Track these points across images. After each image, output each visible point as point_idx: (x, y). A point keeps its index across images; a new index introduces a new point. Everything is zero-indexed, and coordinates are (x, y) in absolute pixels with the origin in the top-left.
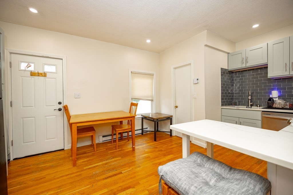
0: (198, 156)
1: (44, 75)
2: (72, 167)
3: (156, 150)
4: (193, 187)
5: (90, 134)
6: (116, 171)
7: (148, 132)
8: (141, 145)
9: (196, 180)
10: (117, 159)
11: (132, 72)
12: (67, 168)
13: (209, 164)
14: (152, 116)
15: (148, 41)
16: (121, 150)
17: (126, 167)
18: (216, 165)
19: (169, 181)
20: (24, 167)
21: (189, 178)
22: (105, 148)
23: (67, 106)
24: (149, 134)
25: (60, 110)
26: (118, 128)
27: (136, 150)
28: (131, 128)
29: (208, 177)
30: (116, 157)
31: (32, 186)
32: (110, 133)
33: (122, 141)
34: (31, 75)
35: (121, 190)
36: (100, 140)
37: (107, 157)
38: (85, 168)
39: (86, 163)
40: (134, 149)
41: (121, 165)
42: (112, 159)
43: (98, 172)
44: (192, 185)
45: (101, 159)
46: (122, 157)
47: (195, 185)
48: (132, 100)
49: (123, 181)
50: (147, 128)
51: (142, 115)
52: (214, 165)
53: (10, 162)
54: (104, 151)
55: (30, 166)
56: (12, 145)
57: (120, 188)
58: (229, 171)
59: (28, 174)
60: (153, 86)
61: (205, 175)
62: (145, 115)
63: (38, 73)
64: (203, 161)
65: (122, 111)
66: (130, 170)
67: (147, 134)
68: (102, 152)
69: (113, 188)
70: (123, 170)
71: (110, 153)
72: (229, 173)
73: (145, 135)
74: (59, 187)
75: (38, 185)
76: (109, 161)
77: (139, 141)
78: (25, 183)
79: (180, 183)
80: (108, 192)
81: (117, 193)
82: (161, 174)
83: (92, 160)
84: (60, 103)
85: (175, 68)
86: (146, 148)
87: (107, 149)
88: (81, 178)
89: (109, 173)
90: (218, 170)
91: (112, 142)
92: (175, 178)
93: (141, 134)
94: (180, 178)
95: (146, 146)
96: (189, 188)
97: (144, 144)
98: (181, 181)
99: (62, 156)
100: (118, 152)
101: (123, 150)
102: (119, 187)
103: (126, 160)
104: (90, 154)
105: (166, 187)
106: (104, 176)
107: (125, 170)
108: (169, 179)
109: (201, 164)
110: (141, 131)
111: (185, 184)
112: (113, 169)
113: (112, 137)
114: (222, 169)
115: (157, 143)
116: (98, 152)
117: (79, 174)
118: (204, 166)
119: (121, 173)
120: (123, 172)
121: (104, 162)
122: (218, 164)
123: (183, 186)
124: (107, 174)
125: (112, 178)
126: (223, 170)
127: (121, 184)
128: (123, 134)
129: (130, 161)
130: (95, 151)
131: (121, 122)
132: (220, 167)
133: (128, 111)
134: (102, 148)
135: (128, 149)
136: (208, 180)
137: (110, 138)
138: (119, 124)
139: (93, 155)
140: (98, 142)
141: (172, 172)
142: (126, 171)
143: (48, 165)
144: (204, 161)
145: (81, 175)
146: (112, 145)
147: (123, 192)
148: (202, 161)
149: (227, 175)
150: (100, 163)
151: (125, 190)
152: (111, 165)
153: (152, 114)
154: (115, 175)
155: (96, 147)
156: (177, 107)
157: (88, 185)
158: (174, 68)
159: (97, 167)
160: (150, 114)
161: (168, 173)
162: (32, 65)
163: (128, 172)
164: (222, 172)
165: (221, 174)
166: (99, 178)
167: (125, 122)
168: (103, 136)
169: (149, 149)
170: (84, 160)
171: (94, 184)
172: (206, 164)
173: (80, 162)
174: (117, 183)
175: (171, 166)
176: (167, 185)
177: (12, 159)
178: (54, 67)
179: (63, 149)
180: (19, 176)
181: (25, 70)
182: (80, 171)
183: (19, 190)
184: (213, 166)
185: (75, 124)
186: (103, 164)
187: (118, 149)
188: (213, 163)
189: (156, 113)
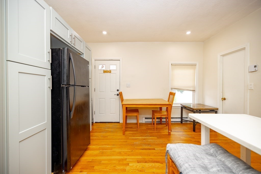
0: (213, 147)
1: (110, 72)
2: (122, 135)
3: (193, 140)
4: (187, 164)
5: (135, 114)
6: (151, 146)
7: (188, 122)
8: (178, 132)
9: (193, 161)
10: (154, 138)
11: (172, 64)
12: (119, 135)
13: (222, 156)
14: (193, 106)
15: (188, 33)
16: (159, 132)
17: (159, 146)
18: (229, 159)
19: (171, 155)
20: (99, 128)
21: (188, 158)
22: (146, 127)
23: (121, 92)
24: (190, 124)
25: (118, 95)
26: (156, 113)
27: (171, 136)
28: (168, 115)
29: (211, 164)
30: (153, 136)
31: (101, 140)
32: (151, 116)
33: (161, 125)
34: (104, 72)
35: (152, 161)
36: (143, 120)
37: (146, 134)
38: (130, 138)
39: (131, 134)
40: (169, 134)
41: (156, 143)
42: (149, 137)
43: (137, 143)
44: (187, 163)
45: (141, 134)
46: (158, 138)
47: (190, 164)
48: (171, 89)
49: (154, 156)
50: (187, 118)
51: (181, 105)
52: (227, 159)
53: (94, 124)
54: (145, 129)
55: (101, 128)
56: (95, 114)
57: (151, 160)
58: (243, 169)
59: (100, 132)
60: (196, 77)
61: (208, 162)
62: (185, 104)
63: (107, 71)
64: (217, 152)
65: (162, 99)
66: (162, 150)
67: (187, 124)
68: (143, 129)
69: (146, 158)
70: (156, 148)
71: (149, 132)
72: (243, 171)
73: (184, 124)
74: (113, 145)
75: (104, 140)
76: (147, 138)
77: (177, 128)
78: (98, 137)
79: (178, 158)
80: (141, 159)
81: (148, 162)
82: (167, 149)
83: (135, 134)
84: (118, 90)
85: (223, 56)
86: (182, 136)
87: (147, 129)
88: (126, 143)
89: (145, 146)
90: (230, 164)
91: (152, 124)
92: (176, 154)
93: (180, 122)
94: (179, 155)
95: (183, 134)
96: (184, 164)
97: (181, 132)
98: (180, 157)
99: (118, 127)
100: (155, 133)
101: (160, 132)
102: (151, 158)
103: (161, 141)
104: (135, 129)
105: (170, 161)
106: (141, 147)
107: (157, 148)
108: (172, 154)
109: (213, 154)
110: (180, 119)
111: (182, 160)
112: (149, 144)
113: (152, 121)
114: (235, 164)
115: (195, 134)
116: (141, 130)
117: (125, 140)
118: (216, 157)
119: (154, 149)
120: (156, 149)
121: (143, 138)
122: (233, 159)
123: (179, 161)
124: (144, 146)
125: (146, 150)
126: (236, 166)
127: (153, 157)
128: (162, 119)
129: (164, 143)
130: (138, 128)
131: (161, 109)
132: (233, 162)
133: (167, 100)
134: (144, 127)
135: (164, 132)
136: (209, 166)
137: (150, 120)
138: (159, 110)
139: (137, 131)
140: (142, 122)
141: (176, 150)
142: (159, 149)
143: (110, 130)
144: (219, 152)
145: (126, 141)
146: (152, 126)
147: (152, 163)
148: (215, 152)
149: (240, 172)
150: (140, 138)
151: (154, 163)
152: (148, 141)
153: (193, 104)
154: (150, 149)
155: (139, 126)
156: (225, 99)
157: (129, 149)
158: (221, 56)
159: (138, 140)
160: (192, 105)
161: (172, 150)
162: (104, 66)
163: (160, 150)
164: (234, 167)
165: (232, 169)
166: (138, 147)
167: (164, 109)
168: (145, 118)
169: (185, 137)
170: (130, 133)
171: (133, 150)
172: (219, 156)
173: (127, 133)
174: (149, 156)
175: (177, 146)
176: (171, 159)
177: (94, 122)
178: (115, 66)
179: (119, 122)
180: (96, 132)
181: (101, 70)
182: (126, 139)
183: (95, 139)
184: (225, 159)
185: (125, 105)
186: (142, 139)
187: (156, 130)
188: (226, 157)
189: (198, 104)
